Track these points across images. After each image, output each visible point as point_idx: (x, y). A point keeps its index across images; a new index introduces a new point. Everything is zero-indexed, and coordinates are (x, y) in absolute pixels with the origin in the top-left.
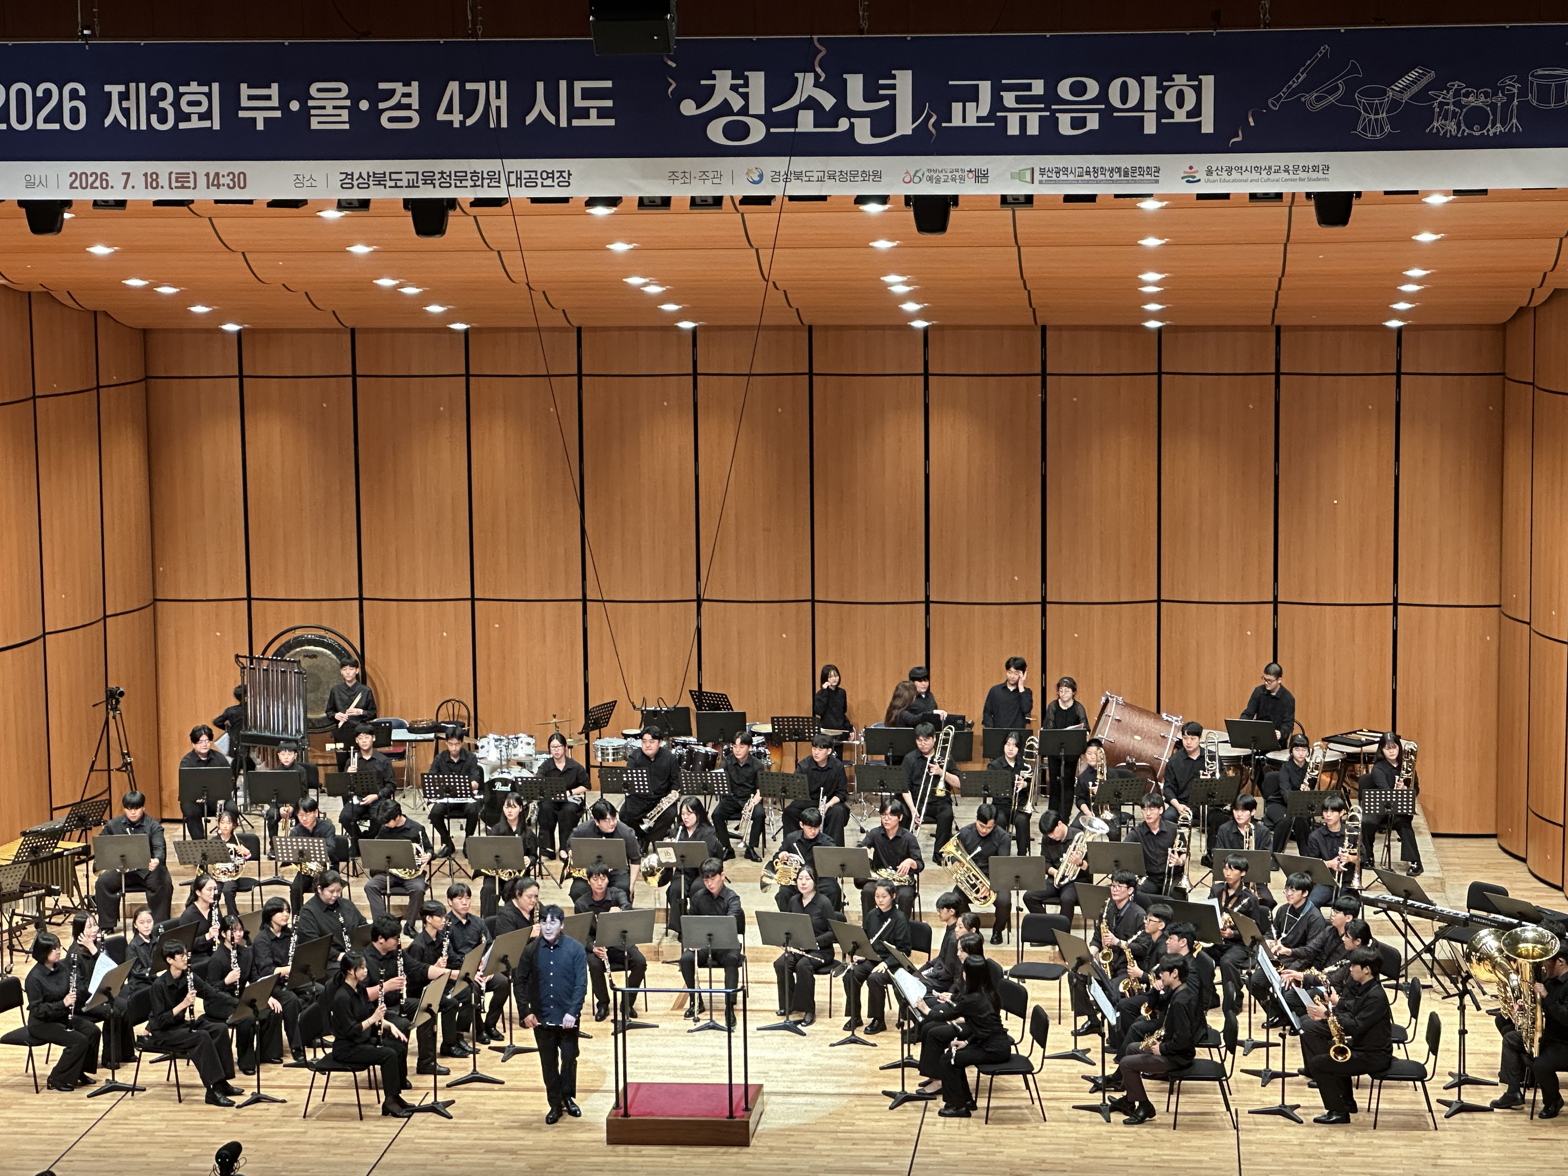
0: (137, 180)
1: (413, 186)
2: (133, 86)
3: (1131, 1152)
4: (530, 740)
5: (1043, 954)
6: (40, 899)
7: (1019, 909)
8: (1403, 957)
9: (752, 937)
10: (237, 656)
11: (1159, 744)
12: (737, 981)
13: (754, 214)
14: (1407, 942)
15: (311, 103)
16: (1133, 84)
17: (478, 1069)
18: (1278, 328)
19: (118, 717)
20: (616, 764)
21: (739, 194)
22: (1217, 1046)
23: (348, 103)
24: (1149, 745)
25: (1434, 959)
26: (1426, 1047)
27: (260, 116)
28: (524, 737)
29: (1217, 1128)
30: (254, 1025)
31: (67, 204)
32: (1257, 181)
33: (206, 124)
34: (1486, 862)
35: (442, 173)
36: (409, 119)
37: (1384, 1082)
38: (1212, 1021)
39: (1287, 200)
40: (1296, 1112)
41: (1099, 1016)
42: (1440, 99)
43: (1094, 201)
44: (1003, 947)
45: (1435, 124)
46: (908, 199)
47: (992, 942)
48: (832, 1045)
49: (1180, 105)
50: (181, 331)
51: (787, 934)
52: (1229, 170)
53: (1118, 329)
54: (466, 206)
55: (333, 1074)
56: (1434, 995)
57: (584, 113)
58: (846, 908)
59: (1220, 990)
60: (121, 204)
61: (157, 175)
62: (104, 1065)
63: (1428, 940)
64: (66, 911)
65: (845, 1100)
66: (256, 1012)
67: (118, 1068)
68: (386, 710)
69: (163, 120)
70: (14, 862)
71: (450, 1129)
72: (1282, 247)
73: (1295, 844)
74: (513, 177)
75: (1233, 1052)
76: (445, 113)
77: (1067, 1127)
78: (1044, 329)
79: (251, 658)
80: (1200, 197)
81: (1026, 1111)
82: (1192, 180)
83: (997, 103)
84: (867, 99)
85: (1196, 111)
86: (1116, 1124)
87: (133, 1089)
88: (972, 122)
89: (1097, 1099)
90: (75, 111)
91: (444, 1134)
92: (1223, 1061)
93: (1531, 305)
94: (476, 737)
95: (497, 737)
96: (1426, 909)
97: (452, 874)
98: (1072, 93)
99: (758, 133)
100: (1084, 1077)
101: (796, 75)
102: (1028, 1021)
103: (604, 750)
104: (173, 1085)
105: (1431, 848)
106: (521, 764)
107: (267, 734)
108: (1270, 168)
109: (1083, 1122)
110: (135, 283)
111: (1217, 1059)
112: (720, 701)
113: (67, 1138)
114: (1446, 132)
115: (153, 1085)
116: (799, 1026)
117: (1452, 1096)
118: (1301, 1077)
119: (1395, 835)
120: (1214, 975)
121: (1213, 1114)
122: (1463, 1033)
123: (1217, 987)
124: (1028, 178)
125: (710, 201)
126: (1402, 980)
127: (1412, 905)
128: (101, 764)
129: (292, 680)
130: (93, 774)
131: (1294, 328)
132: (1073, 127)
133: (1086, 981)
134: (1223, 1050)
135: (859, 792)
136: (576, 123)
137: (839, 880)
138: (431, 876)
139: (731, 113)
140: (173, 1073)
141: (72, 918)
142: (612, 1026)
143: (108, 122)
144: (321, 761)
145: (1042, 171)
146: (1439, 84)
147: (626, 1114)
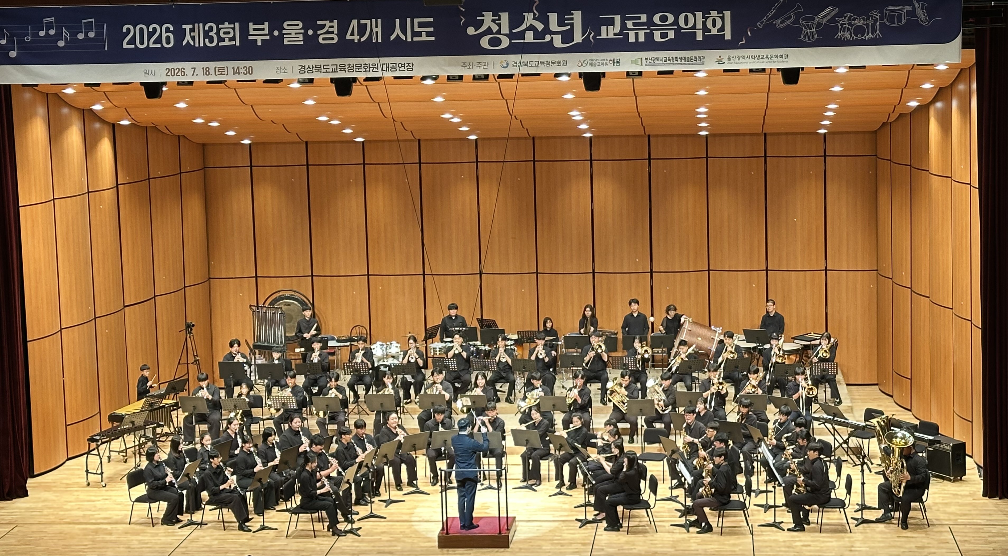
0: (199, 71)
1: (335, 72)
2: (196, 25)
3: (700, 547)
4: (398, 345)
5: (654, 448)
6: (154, 429)
7: (642, 426)
8: (833, 446)
9: (509, 442)
10: (251, 306)
11: (710, 342)
12: (502, 464)
13: (505, 83)
14: (835, 438)
15: (284, 32)
16: (690, 16)
17: (373, 512)
18: (765, 134)
19: (192, 337)
20: (441, 356)
21: (497, 73)
22: (742, 493)
23: (302, 31)
24: (705, 342)
25: (848, 447)
26: (845, 491)
27: (259, 39)
28: (394, 343)
29: (742, 534)
30: (261, 491)
31: (164, 84)
32: (753, 63)
33: (233, 43)
34: (873, 397)
35: (349, 65)
36: (333, 39)
37: (825, 509)
38: (740, 481)
39: (768, 72)
40: (781, 525)
41: (683, 479)
42: (841, 22)
43: (673, 74)
44: (634, 445)
45: (839, 34)
46: (580, 75)
47: (629, 442)
48: (550, 496)
49: (714, 26)
50: (221, 144)
51: (527, 440)
52: (739, 58)
53: (686, 136)
54: (362, 81)
55: (300, 515)
56: (849, 465)
57: (419, 34)
58: (556, 426)
59: (743, 464)
60: (191, 83)
61: (209, 68)
62: (187, 512)
63: (845, 438)
64: (167, 435)
65: (556, 524)
66: (262, 484)
67: (193, 513)
68: (326, 331)
69: (211, 41)
70: (141, 411)
71: (358, 541)
72: (766, 95)
73: (779, 391)
74: (384, 66)
75: (750, 496)
76: (351, 35)
77: (667, 535)
78: (649, 136)
79: (258, 307)
80: (725, 71)
81: (647, 528)
82: (720, 63)
83: (624, 26)
84: (559, 25)
85: (722, 29)
86: (692, 533)
87: (201, 524)
88: (611, 36)
89: (682, 521)
90: (168, 38)
91: (356, 544)
92: (745, 500)
93: (889, 121)
94: (371, 344)
95: (381, 343)
96: (844, 422)
97: (359, 413)
98: (661, 21)
99: (505, 43)
100: (676, 510)
101: (524, 14)
102: (648, 482)
103: (434, 349)
104: (221, 522)
105: (846, 391)
106: (393, 357)
107: (266, 344)
108: (759, 56)
109: (676, 533)
110: (199, 121)
111: (742, 500)
112: (491, 324)
113: (168, 550)
114: (844, 38)
115: (210, 522)
116: (533, 487)
117: (858, 515)
118: (784, 508)
119: (827, 384)
120: (739, 457)
121: (740, 527)
122: (863, 484)
123: (741, 463)
124: (640, 63)
125: (483, 77)
126: (833, 458)
127: (837, 420)
128: (184, 361)
129: (278, 317)
130: (179, 366)
131: (772, 134)
132: (662, 37)
133: (676, 462)
134: (745, 495)
135: (561, 367)
136: (415, 39)
137: (552, 412)
138: (349, 414)
139: (493, 33)
140: (221, 516)
141: (170, 438)
142: (440, 488)
143: (184, 43)
144: (293, 358)
145: (647, 59)
146: (840, 15)
147: (447, 533)
